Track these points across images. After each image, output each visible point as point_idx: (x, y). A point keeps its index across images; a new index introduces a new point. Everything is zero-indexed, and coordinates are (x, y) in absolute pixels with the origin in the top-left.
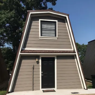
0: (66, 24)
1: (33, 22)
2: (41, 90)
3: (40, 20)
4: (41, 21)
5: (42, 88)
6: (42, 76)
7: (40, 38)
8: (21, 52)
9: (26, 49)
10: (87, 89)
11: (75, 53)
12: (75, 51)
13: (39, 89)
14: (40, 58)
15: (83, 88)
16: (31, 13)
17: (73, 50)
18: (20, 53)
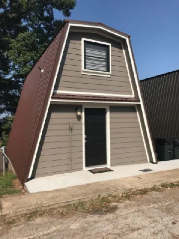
0: (123, 52)
1: (71, 41)
2: (85, 169)
3: (83, 39)
4: (85, 41)
5: (87, 165)
6: (86, 143)
7: (84, 72)
8: (52, 98)
9: (58, 92)
10: (156, 163)
11: (140, 101)
12: (139, 99)
13: (81, 169)
14: (83, 110)
15: (149, 161)
16: (70, 25)
17: (133, 96)
18: (50, 100)
